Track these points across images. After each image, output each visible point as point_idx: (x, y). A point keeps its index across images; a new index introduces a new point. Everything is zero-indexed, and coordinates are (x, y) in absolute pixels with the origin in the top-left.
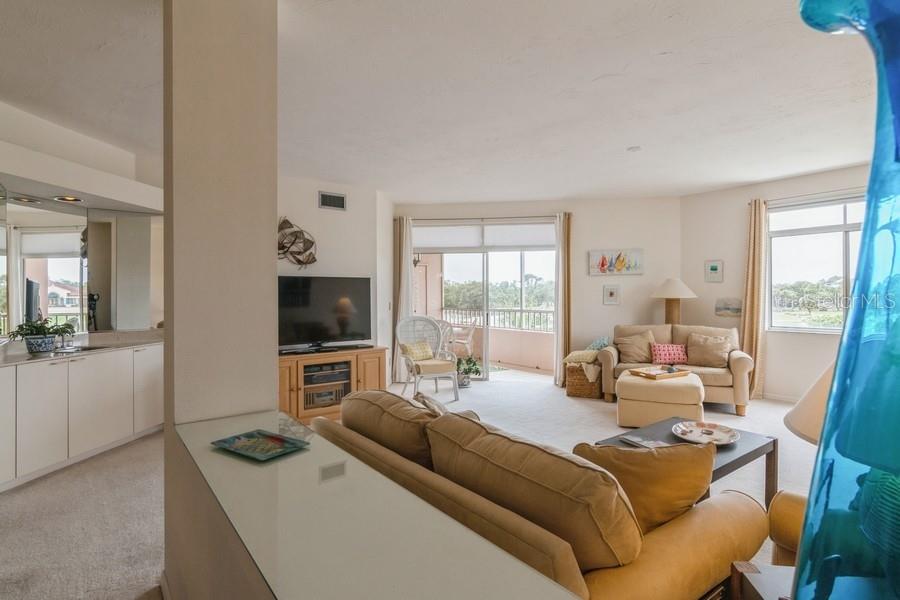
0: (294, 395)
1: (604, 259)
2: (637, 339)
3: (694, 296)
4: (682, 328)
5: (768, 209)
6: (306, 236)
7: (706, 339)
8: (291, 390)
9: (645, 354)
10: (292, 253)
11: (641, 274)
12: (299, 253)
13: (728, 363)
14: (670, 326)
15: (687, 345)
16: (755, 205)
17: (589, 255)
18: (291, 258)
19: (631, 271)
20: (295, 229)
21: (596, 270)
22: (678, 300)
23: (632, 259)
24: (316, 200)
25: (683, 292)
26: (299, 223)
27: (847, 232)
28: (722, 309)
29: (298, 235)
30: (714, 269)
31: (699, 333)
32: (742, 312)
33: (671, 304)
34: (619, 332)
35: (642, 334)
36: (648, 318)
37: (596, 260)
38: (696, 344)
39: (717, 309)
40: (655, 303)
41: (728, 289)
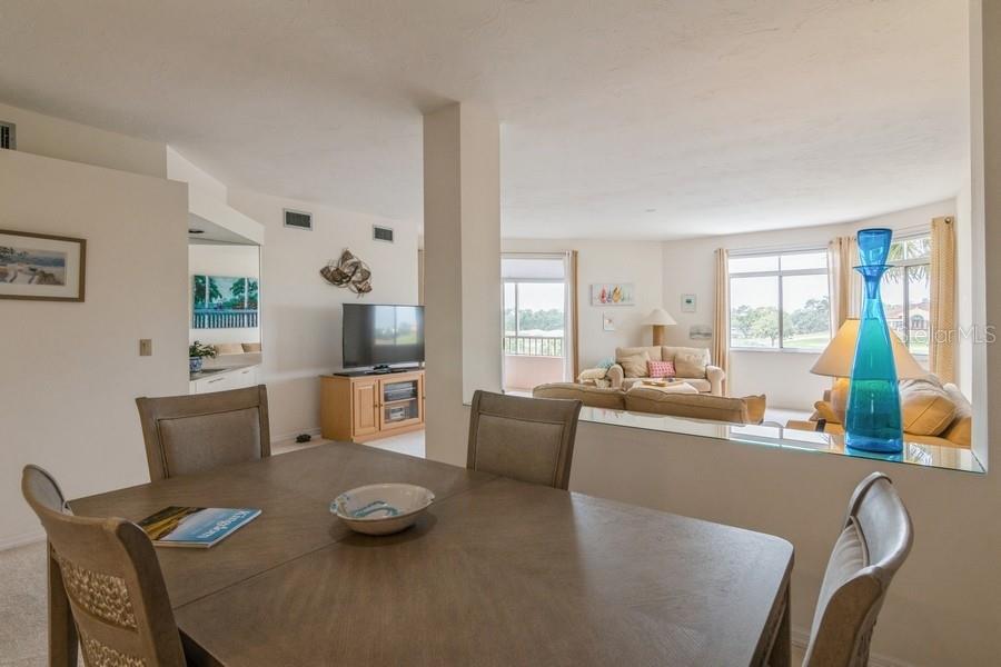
0: (377, 409)
1: (604, 291)
2: (637, 358)
3: (674, 323)
4: (670, 349)
5: (728, 256)
6: (364, 267)
7: (689, 357)
8: (375, 406)
9: (644, 370)
10: (354, 282)
11: (632, 305)
12: (360, 283)
13: (706, 375)
14: (660, 347)
15: (674, 361)
16: (720, 253)
17: (591, 287)
18: (353, 287)
19: (625, 302)
20: (355, 260)
21: (597, 301)
22: (662, 326)
23: (625, 292)
24: (371, 233)
25: (667, 320)
26: (358, 255)
27: (781, 277)
28: (695, 333)
29: (356, 266)
30: (689, 302)
31: (683, 352)
32: (712, 335)
33: (657, 329)
34: (619, 353)
35: (640, 354)
36: (638, 342)
37: (597, 292)
38: (681, 361)
39: (691, 334)
40: (646, 328)
41: (700, 318)
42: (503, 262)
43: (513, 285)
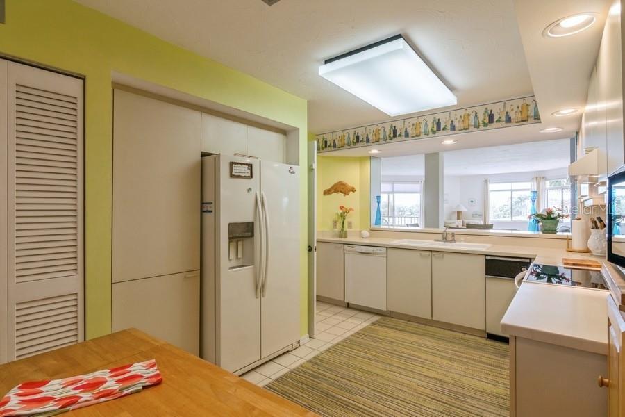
3: (466, 210)
5: (490, 183)
16: (486, 182)
22: (461, 212)
25: (463, 209)
27: (512, 192)
30: (472, 202)
33: (459, 213)
39: (474, 214)
40: (453, 213)
41: (477, 208)
42: (382, 185)
43: (387, 195)
